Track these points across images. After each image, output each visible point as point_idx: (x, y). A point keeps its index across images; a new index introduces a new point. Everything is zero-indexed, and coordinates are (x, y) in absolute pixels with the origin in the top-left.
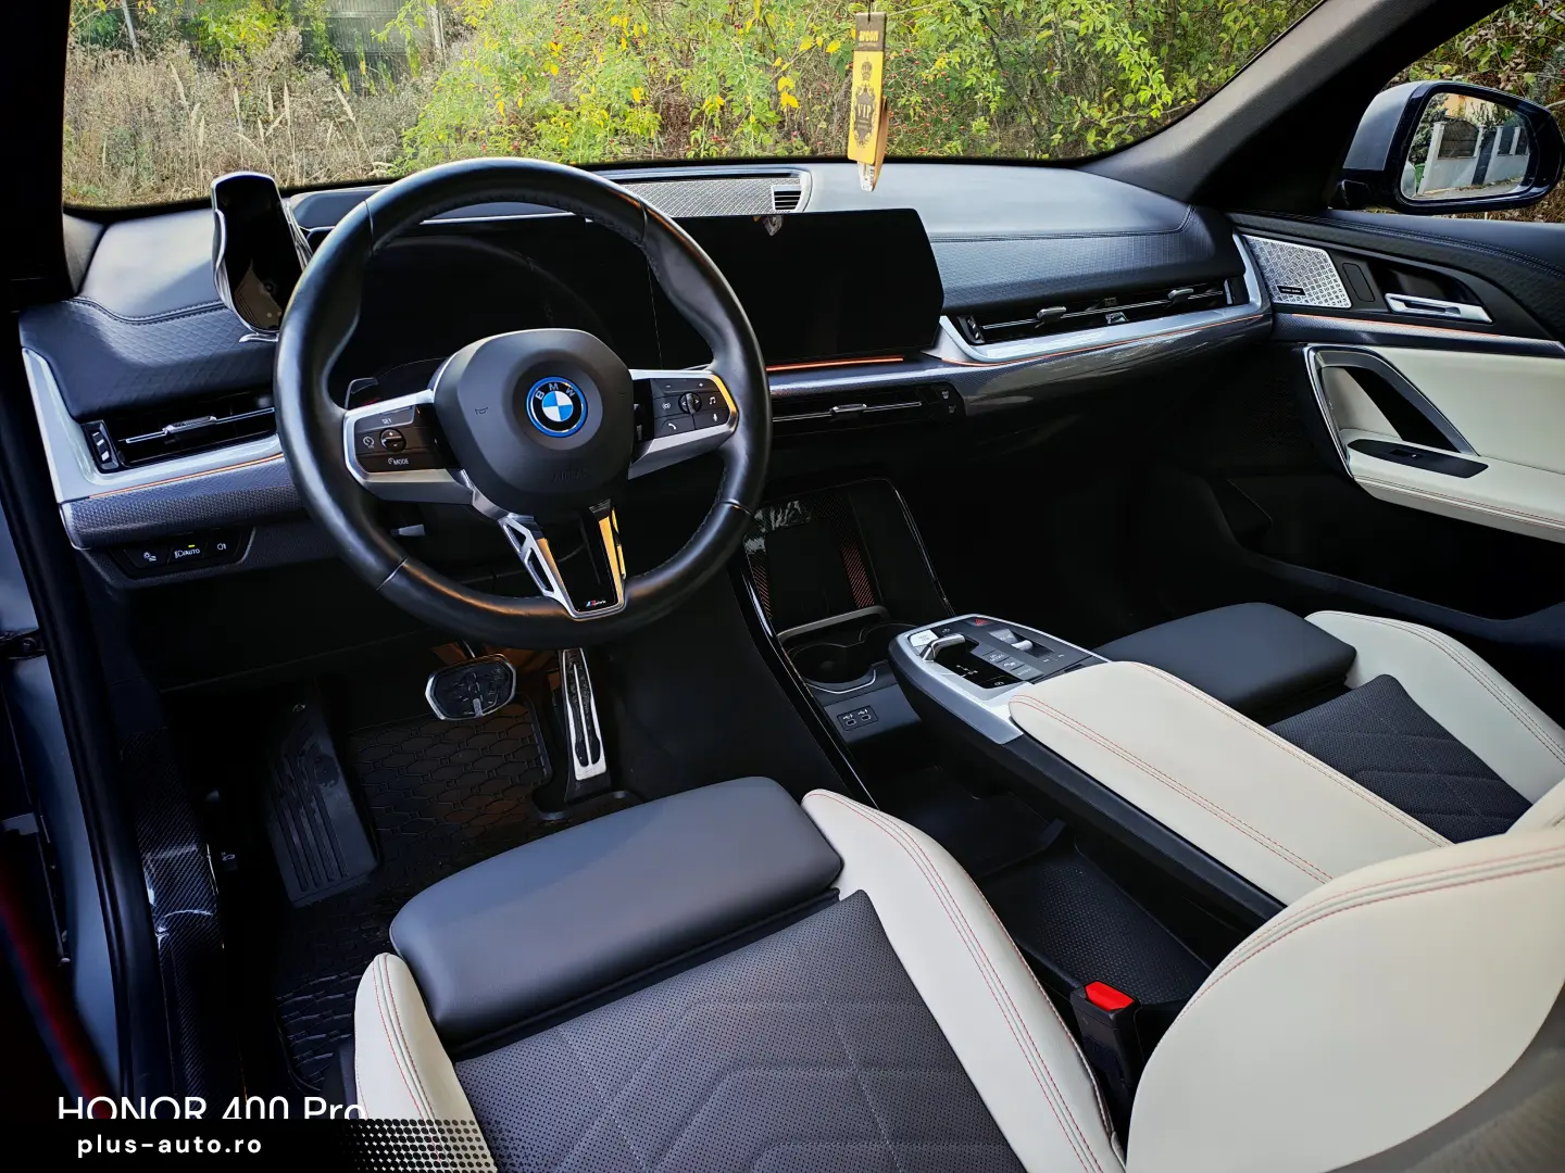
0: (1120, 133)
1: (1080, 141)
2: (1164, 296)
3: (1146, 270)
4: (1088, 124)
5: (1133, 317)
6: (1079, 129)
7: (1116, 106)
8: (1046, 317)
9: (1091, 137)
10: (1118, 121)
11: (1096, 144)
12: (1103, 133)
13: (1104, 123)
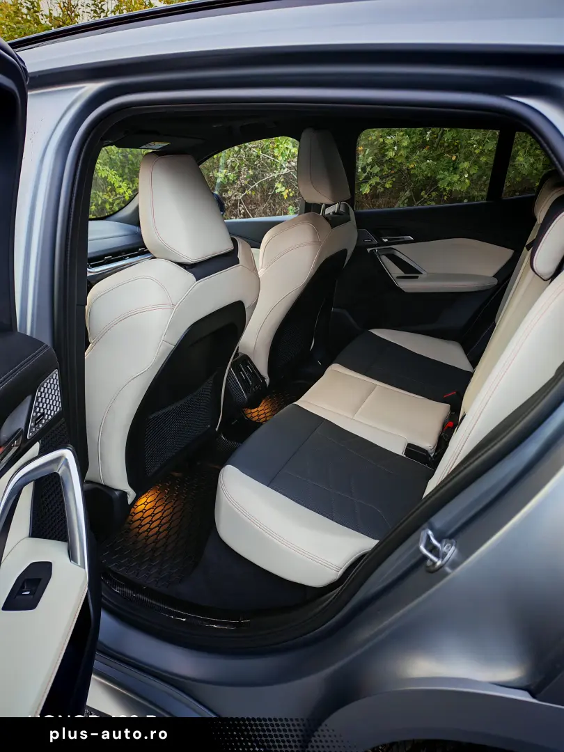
0: (118, 204)
1: (103, 209)
2: (138, 251)
3: (130, 245)
4: (104, 202)
5: (130, 257)
6: (101, 203)
7: (114, 193)
8: (107, 259)
9: (108, 206)
10: (117, 199)
11: (110, 208)
12: (112, 204)
13: (111, 200)
